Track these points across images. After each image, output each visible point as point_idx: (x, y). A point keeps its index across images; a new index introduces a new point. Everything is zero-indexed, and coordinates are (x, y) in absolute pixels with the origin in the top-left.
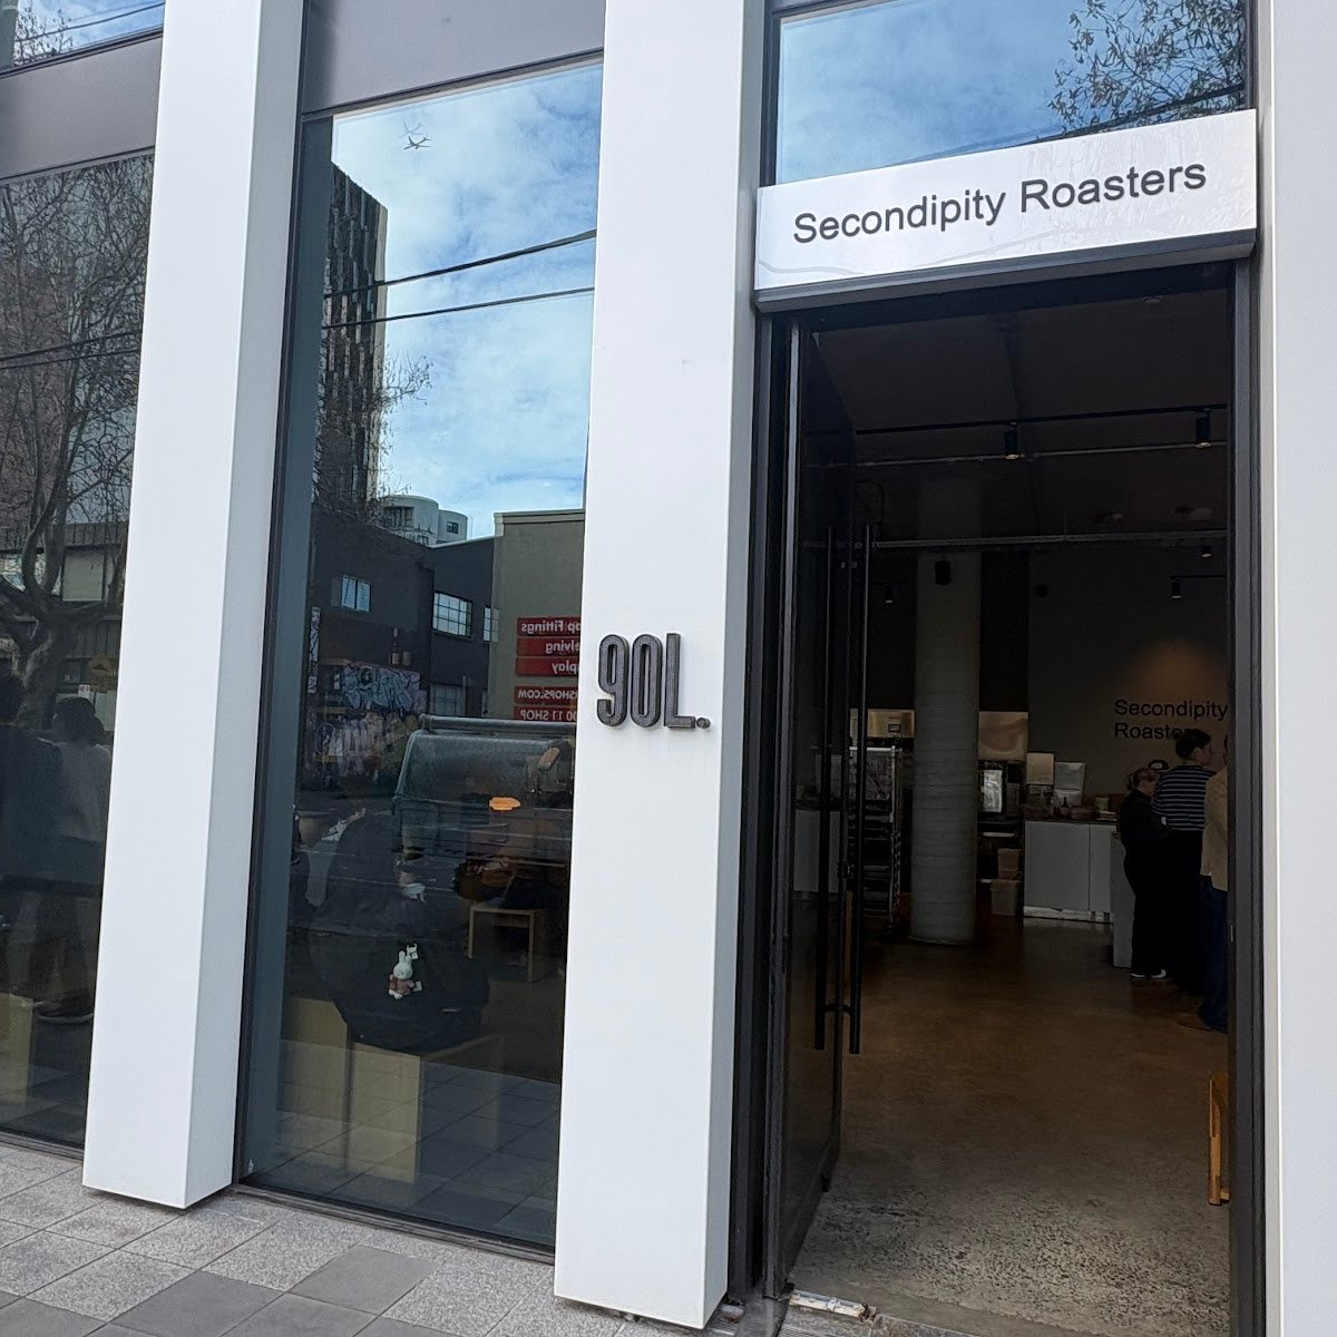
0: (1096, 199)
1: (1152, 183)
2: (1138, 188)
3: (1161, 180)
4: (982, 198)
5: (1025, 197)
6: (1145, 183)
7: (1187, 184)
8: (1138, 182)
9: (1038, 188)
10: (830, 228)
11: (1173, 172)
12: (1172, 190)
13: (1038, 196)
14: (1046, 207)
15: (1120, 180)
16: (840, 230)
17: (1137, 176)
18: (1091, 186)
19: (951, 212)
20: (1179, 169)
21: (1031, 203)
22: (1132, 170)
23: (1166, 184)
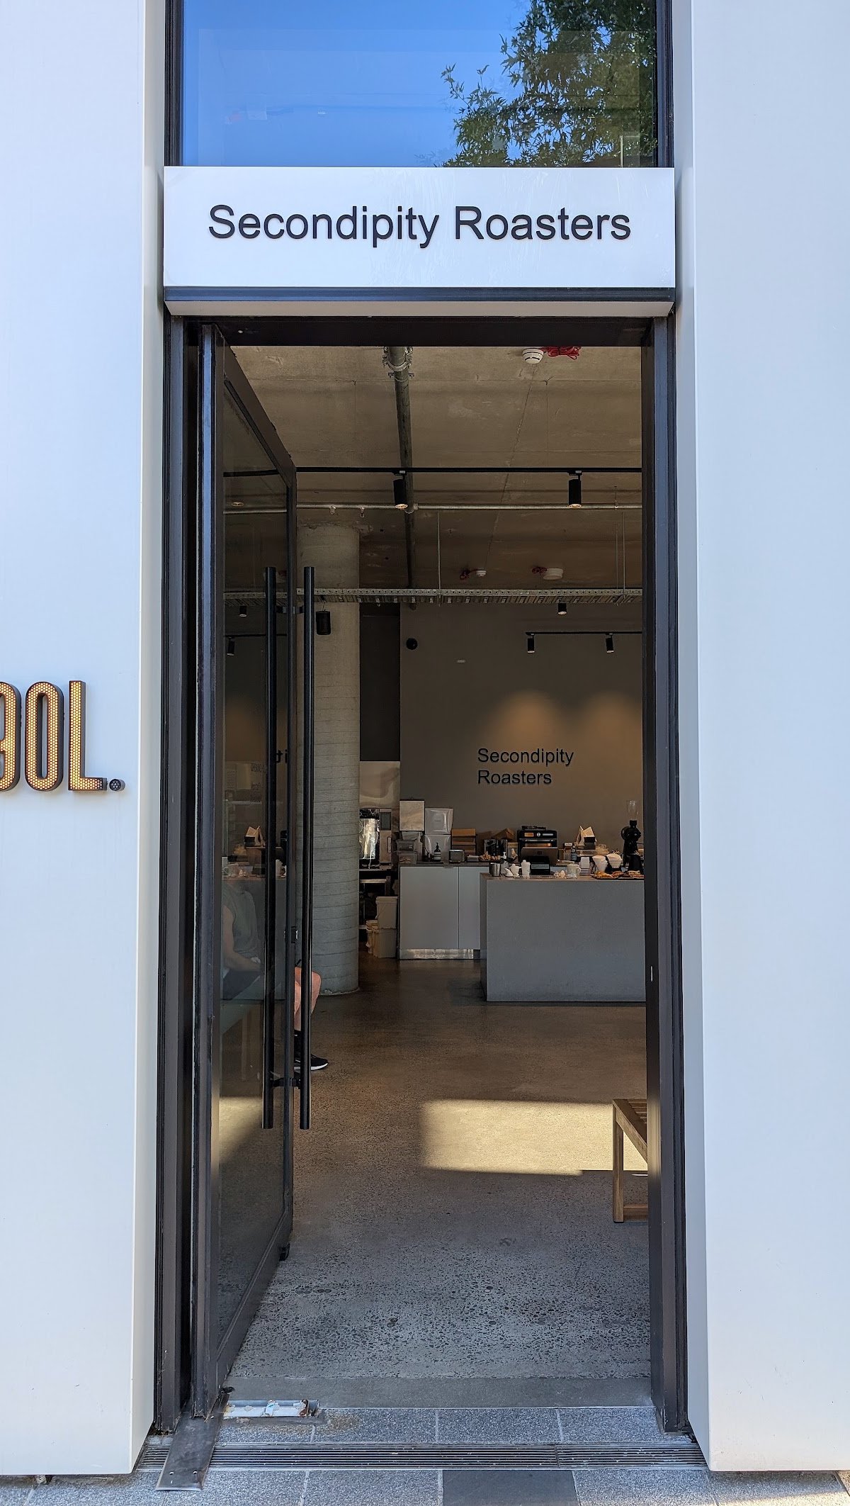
0: (529, 235)
1: (583, 228)
2: (568, 231)
3: (590, 226)
4: (415, 217)
5: (459, 223)
6: (574, 227)
7: (613, 233)
8: (568, 223)
9: (470, 216)
10: (250, 226)
11: (601, 219)
12: (600, 237)
13: (472, 224)
14: (480, 237)
15: (552, 220)
16: (262, 229)
17: (567, 217)
18: (522, 222)
19: (383, 227)
20: (607, 217)
21: (465, 229)
22: (563, 210)
23: (595, 230)
